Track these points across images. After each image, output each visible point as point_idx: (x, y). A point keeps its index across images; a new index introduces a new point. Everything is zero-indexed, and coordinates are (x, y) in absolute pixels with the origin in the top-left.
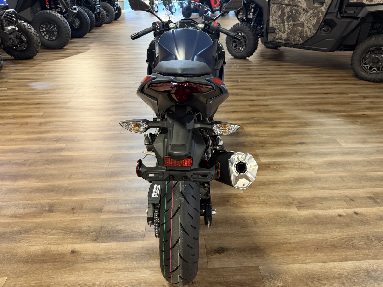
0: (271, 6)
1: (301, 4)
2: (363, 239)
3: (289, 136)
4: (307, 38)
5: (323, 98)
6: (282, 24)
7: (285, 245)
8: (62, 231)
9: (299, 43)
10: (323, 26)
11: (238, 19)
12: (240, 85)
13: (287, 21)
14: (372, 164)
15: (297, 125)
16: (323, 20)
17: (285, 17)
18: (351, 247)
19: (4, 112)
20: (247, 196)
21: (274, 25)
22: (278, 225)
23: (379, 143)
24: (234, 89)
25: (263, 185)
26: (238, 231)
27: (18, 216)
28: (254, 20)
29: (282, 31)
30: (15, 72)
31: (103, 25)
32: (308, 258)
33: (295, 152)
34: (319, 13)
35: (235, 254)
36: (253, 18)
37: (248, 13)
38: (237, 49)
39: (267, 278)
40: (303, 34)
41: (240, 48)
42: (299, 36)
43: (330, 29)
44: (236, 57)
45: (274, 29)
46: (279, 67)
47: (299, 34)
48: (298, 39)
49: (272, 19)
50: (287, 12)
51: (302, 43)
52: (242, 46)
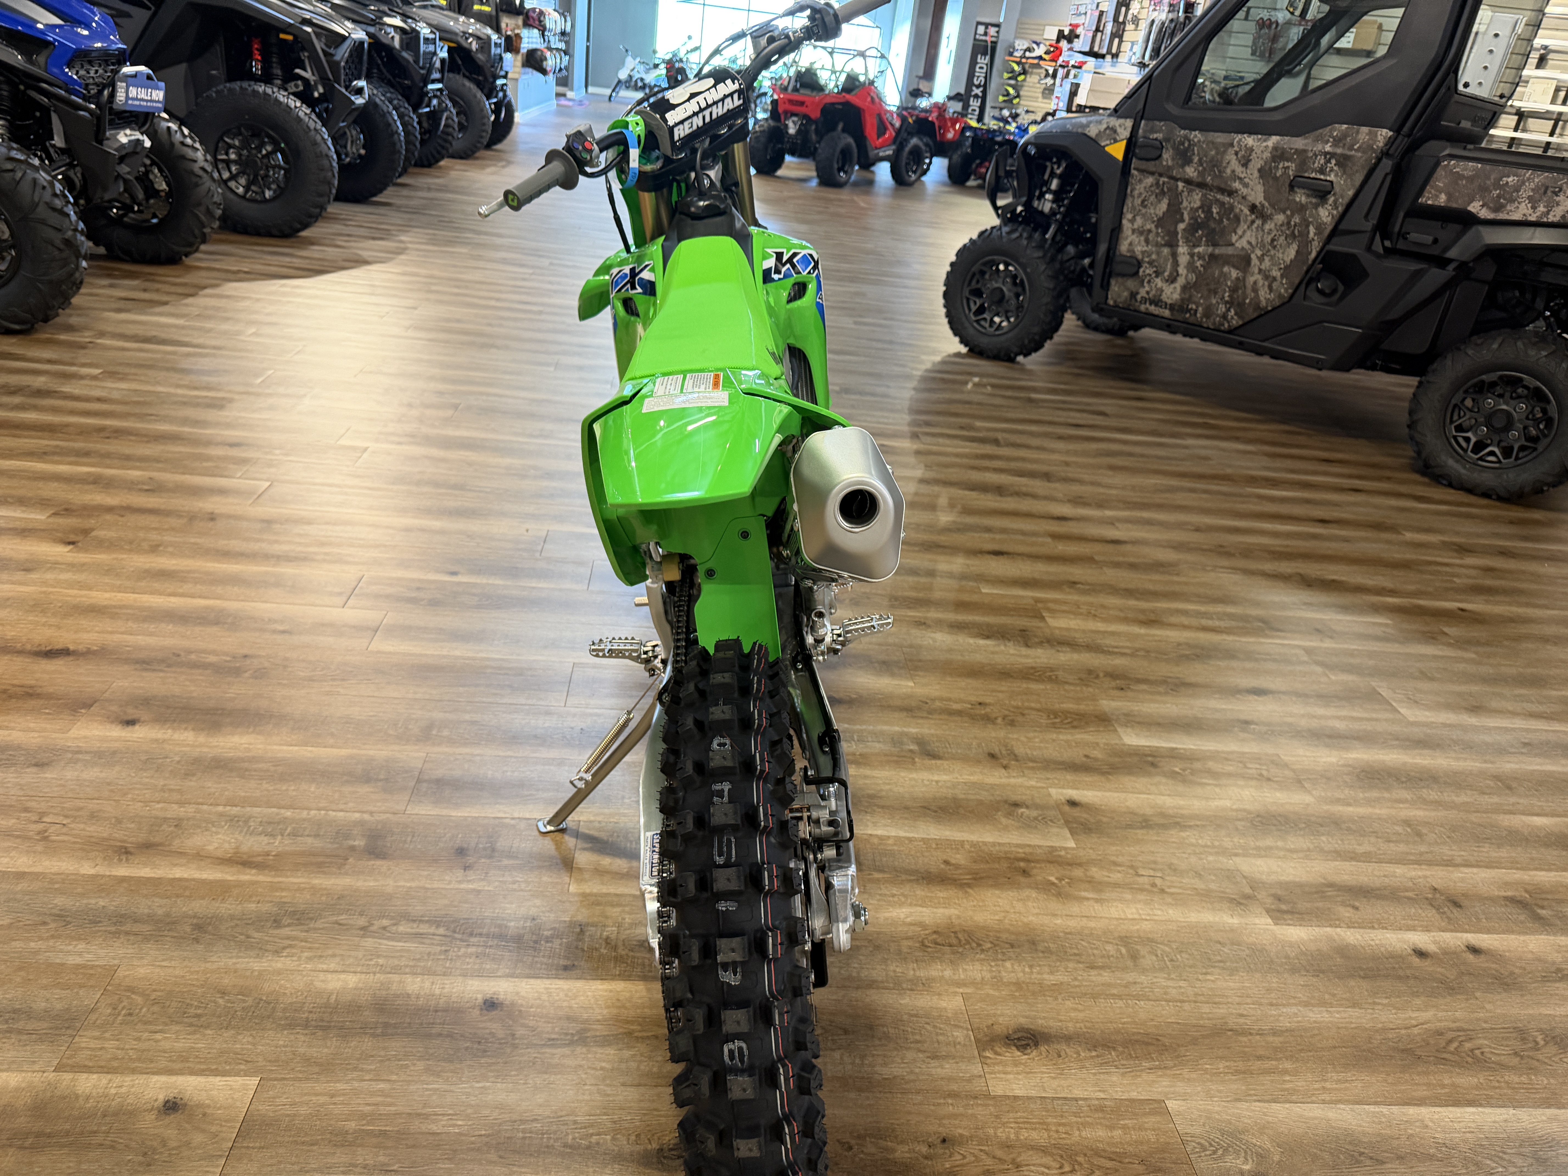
0: (1132, 181)
1: (1246, 185)
2: (1507, 1038)
3: (1212, 662)
4: (1254, 310)
5: (1315, 537)
6: (1166, 251)
7: (1245, 1039)
8: (432, 930)
9: (1223, 325)
10: (1319, 273)
11: (996, 208)
12: (1008, 459)
13: (1187, 241)
14: (1510, 788)
15: (1233, 623)
16: (1319, 254)
17: (1181, 226)
18: (1470, 1060)
19: (108, 461)
20: (1091, 862)
21: (1138, 249)
22: (1214, 967)
23: (1525, 715)
24: (987, 469)
25: (1143, 828)
26: (1076, 979)
27: (254, 859)
28: (1057, 220)
29: (1166, 274)
30: (119, 310)
31: (442, 163)
32: (1328, 1085)
33: (1239, 721)
34: (1307, 226)
35: (1078, 1053)
36: (1053, 213)
37: (1037, 193)
38: (983, 323)
39: (1199, 1143)
40: (1244, 293)
41: (997, 319)
42: (1227, 299)
43: (1341, 288)
44: (975, 351)
45: (1135, 262)
46: (1140, 404)
47: (1227, 294)
48: (1222, 308)
49: (1130, 225)
50: (1191, 209)
51: (1236, 328)
52: (1007, 312)
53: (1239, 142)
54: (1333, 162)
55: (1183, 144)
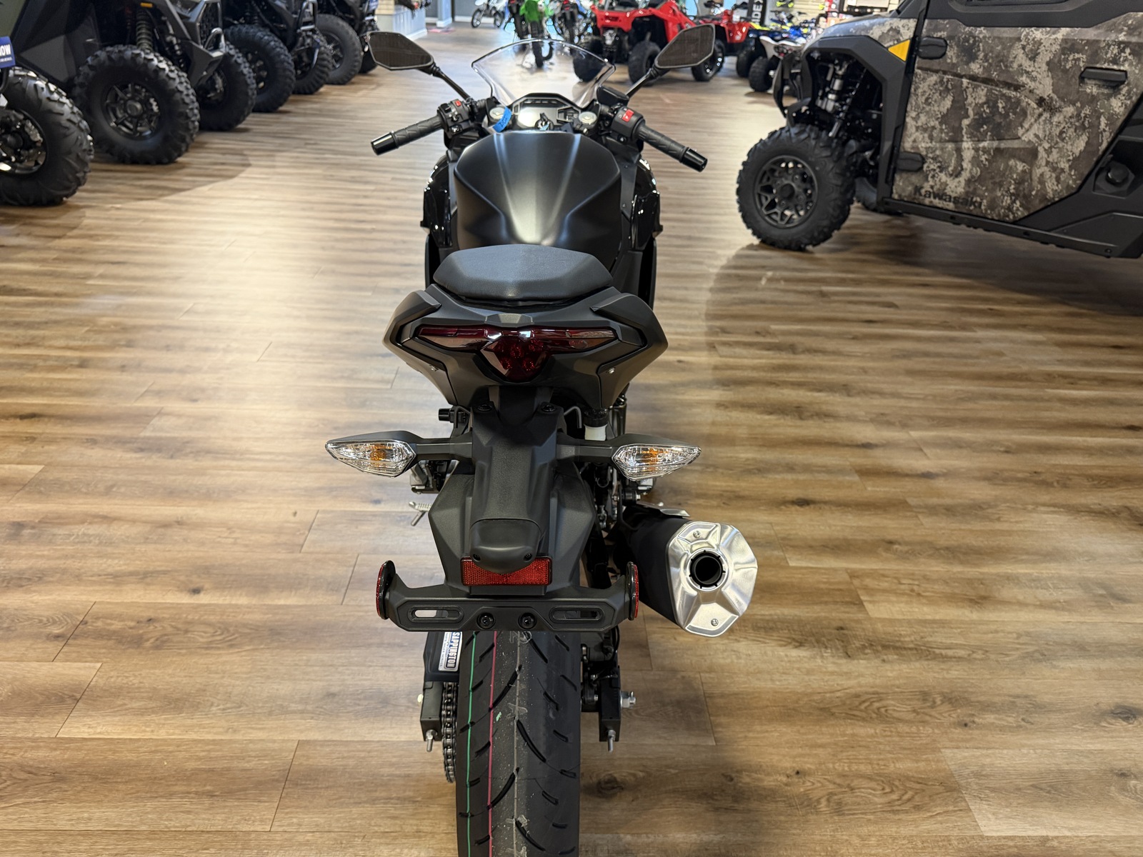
0: (915, 79)
1: (1034, 79)
4: (1041, 202)
6: (950, 146)
9: (1008, 216)
10: (1109, 163)
11: (782, 108)
12: (807, 369)
13: (972, 136)
16: (1110, 144)
17: (966, 122)
21: (922, 146)
28: (840, 118)
29: (950, 169)
34: (1099, 118)
36: (836, 112)
37: (820, 93)
38: (774, 216)
40: (1030, 185)
41: (788, 213)
43: (1132, 176)
44: (768, 242)
46: (925, 291)
47: (1013, 186)
48: (1007, 200)
49: (914, 123)
50: (976, 104)
51: (1020, 219)
52: (796, 206)
53: (1026, 36)
54: (1128, 51)
55: (968, 41)
